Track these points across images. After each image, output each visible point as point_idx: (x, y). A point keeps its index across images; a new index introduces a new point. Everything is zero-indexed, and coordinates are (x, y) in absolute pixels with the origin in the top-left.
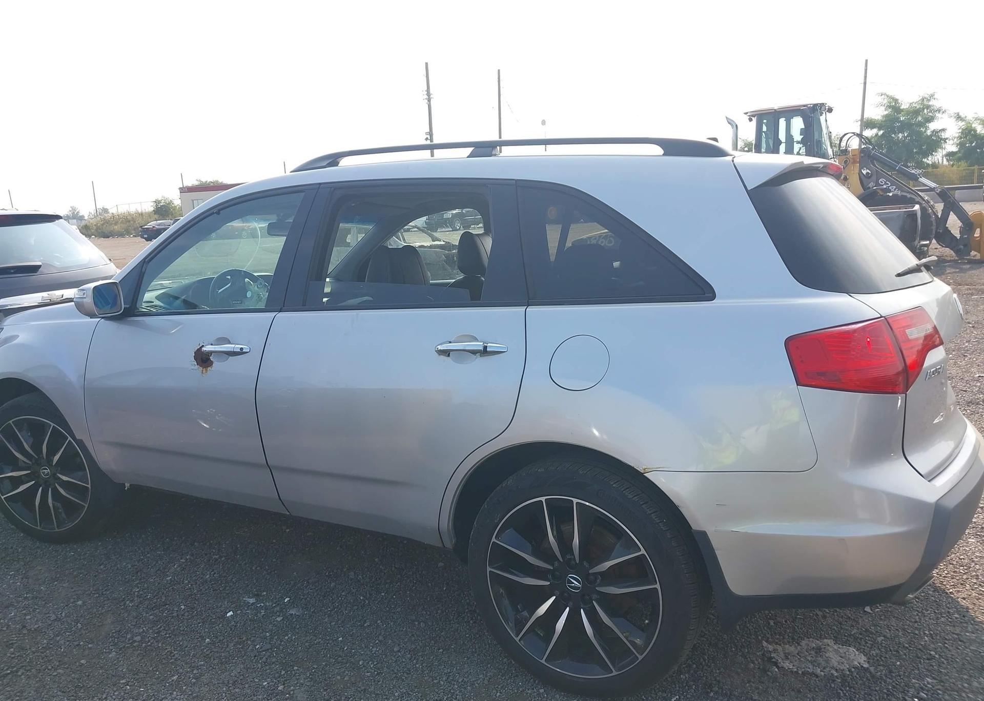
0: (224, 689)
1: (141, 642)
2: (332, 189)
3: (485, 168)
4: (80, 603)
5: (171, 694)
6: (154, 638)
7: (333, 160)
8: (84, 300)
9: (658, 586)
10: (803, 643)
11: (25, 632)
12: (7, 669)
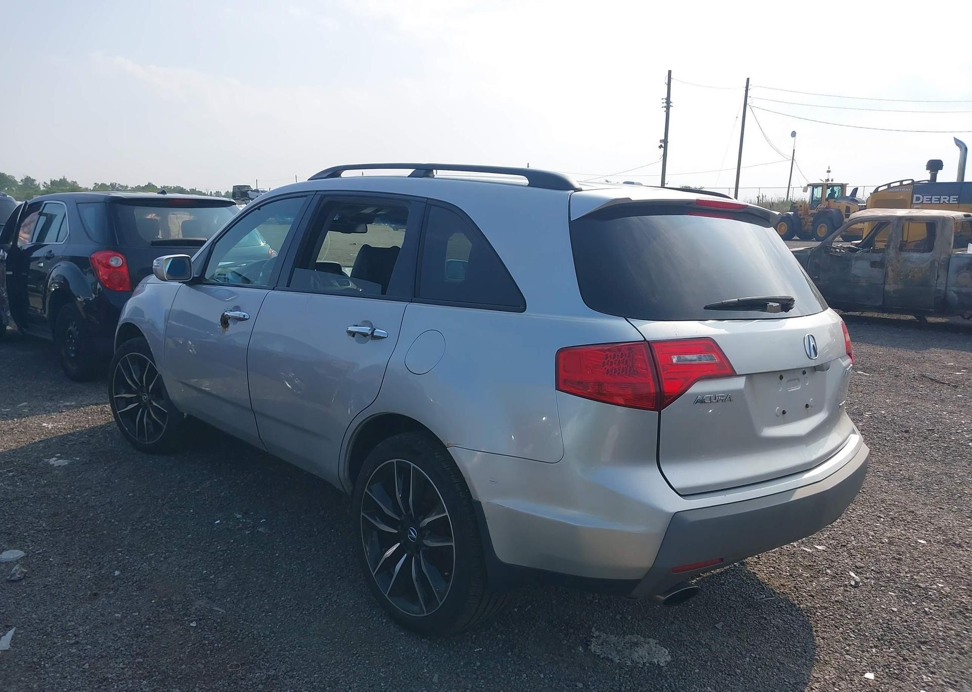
0: (176, 569)
1: (150, 527)
2: (323, 196)
3: (421, 188)
4: (131, 495)
5: (142, 564)
6: (158, 527)
7: (335, 172)
8: (158, 268)
9: (453, 544)
10: (628, 637)
11: (84, 506)
12: (58, 527)
